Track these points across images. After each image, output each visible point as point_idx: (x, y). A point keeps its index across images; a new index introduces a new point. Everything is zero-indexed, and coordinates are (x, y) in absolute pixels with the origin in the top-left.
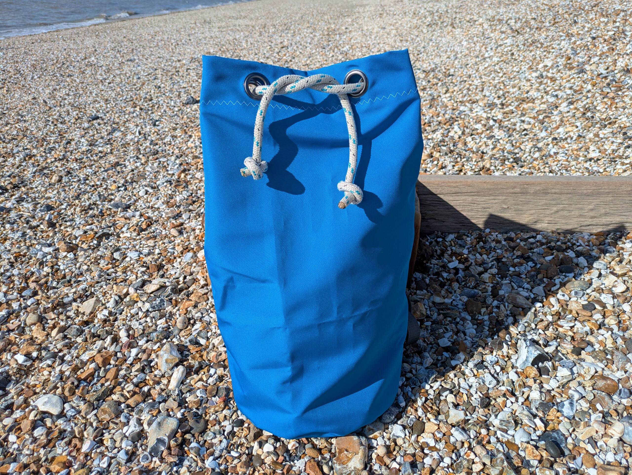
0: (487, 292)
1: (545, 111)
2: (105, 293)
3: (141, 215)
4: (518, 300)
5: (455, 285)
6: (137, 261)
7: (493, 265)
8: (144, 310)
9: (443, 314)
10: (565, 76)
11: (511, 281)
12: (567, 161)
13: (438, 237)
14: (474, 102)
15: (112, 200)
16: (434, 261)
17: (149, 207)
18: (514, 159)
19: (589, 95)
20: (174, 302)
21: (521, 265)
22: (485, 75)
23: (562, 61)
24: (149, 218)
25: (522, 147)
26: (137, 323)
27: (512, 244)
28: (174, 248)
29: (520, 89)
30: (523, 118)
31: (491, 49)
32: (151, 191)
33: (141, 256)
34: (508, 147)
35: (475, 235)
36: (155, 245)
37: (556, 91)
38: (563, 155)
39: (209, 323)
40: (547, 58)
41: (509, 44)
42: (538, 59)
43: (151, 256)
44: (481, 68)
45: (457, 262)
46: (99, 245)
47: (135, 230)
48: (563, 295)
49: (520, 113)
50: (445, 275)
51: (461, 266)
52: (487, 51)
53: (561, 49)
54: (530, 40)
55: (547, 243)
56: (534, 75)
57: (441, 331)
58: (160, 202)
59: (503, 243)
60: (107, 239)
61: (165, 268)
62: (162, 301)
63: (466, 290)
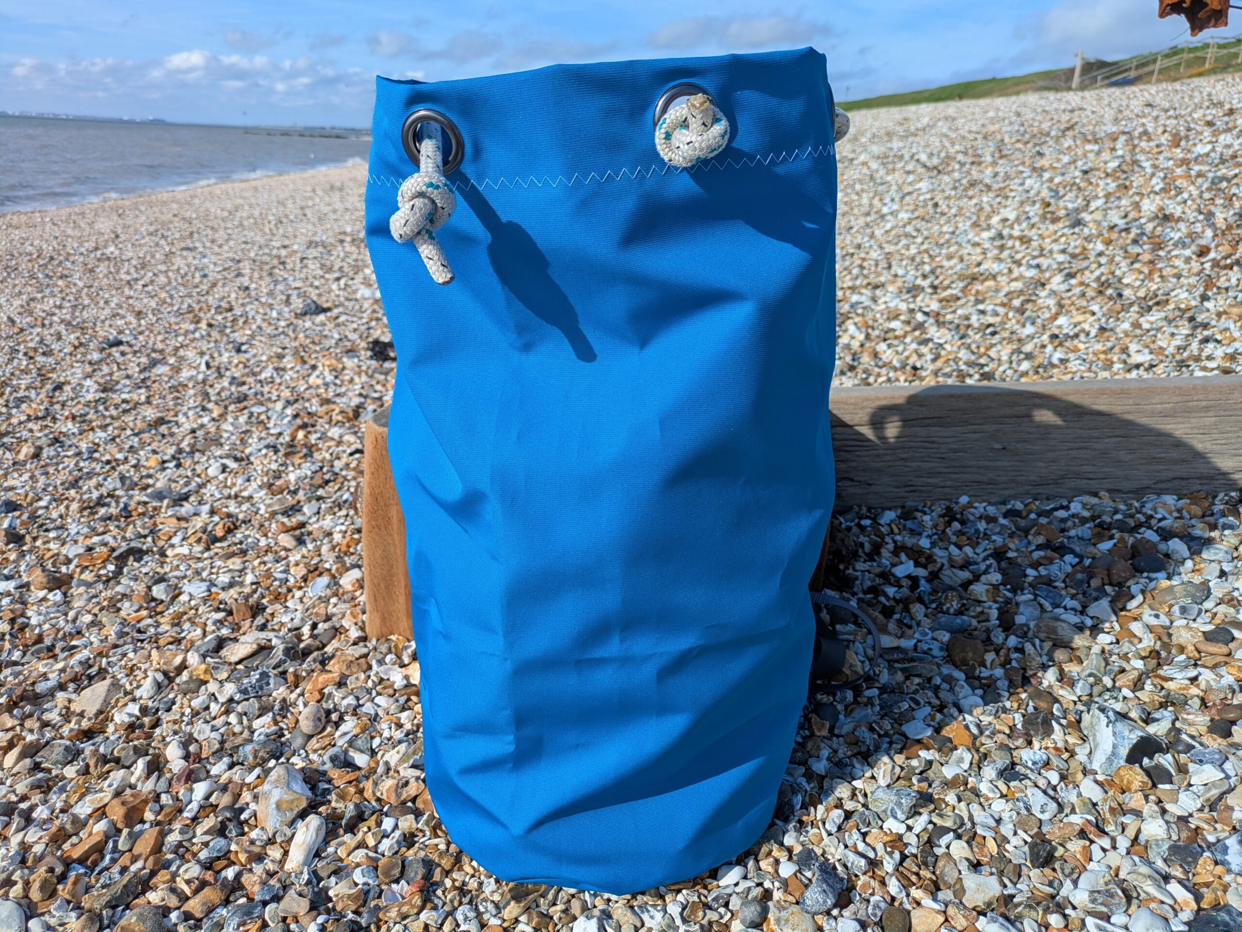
0: (987, 620)
1: (1021, 292)
2: (132, 669)
3: (212, 512)
4: (1060, 632)
5: (918, 610)
6: (205, 600)
7: (989, 566)
8: (222, 699)
9: (902, 670)
10: (1047, 233)
11: (1036, 595)
12: (1089, 370)
13: (861, 518)
14: (876, 287)
15: (148, 486)
16: (860, 566)
17: (229, 497)
18: (982, 375)
19: (1103, 260)
20: (290, 678)
21: (1051, 561)
22: (888, 242)
23: (1034, 211)
24: (229, 515)
25: (993, 353)
26: (207, 728)
27: (1022, 523)
28: (286, 571)
29: (962, 260)
30: (981, 307)
31: (893, 200)
32: (232, 465)
33: (214, 590)
34: (964, 354)
35: (938, 509)
36: (245, 568)
37: (1034, 257)
38: (1078, 362)
39: (375, 718)
40: (1005, 207)
41: (924, 190)
42: (988, 209)
43: (237, 589)
44: (878, 233)
45: (911, 563)
46: (118, 572)
47: (199, 541)
48: (1157, 616)
49: (972, 298)
50: (891, 591)
51: (921, 572)
52: (885, 204)
53: (1028, 191)
54: (964, 181)
55: (1093, 518)
56: (986, 235)
57: (905, 706)
58: (254, 485)
59: (1002, 521)
60: (138, 560)
61: (269, 611)
62: (264, 675)
63: (943, 619)
